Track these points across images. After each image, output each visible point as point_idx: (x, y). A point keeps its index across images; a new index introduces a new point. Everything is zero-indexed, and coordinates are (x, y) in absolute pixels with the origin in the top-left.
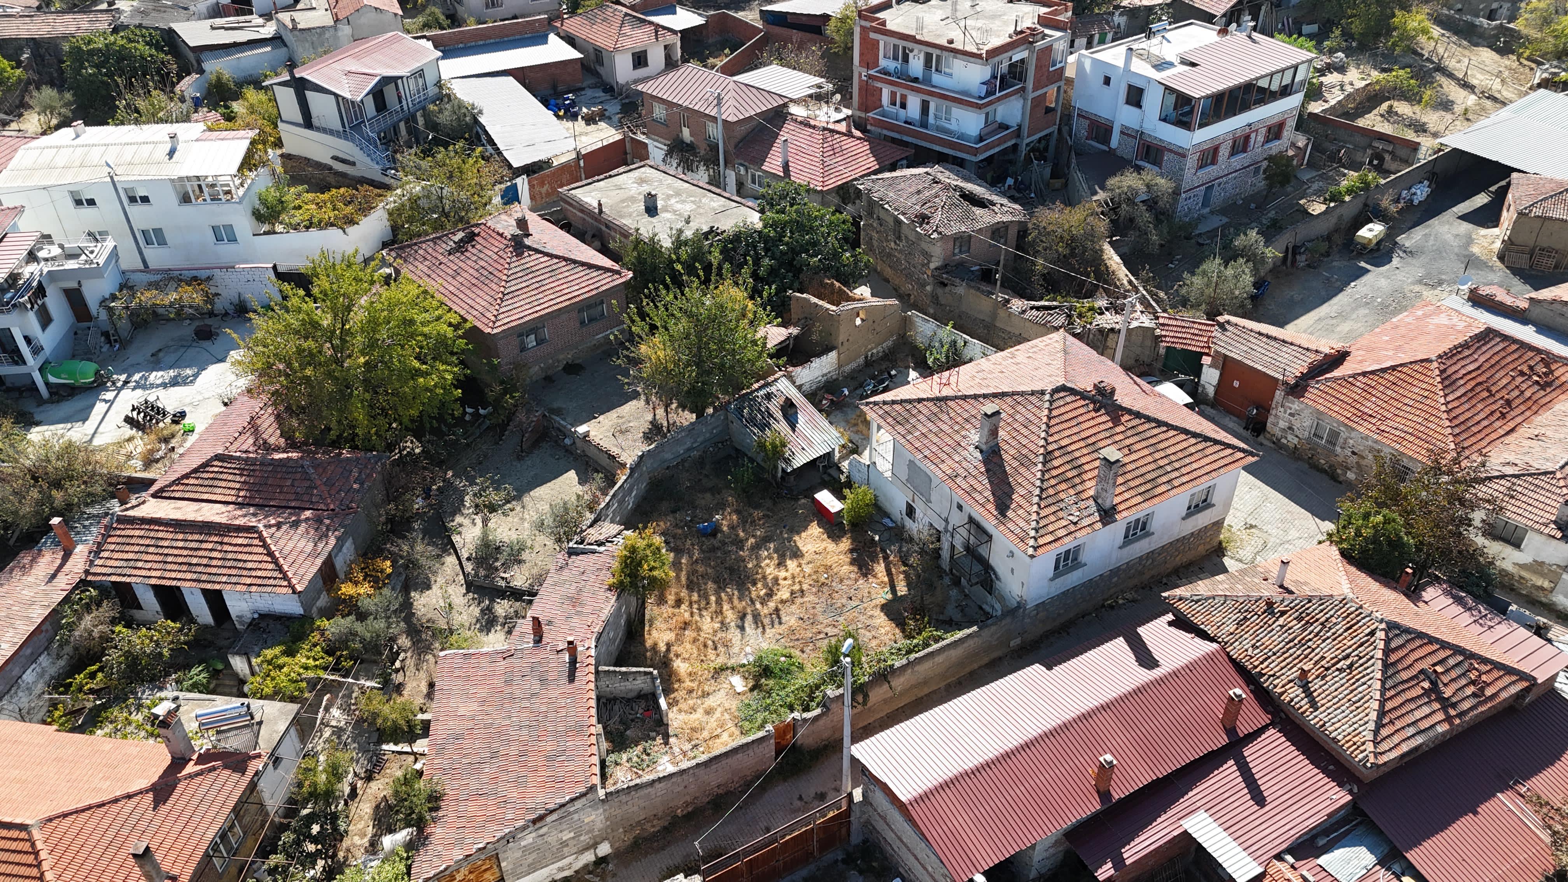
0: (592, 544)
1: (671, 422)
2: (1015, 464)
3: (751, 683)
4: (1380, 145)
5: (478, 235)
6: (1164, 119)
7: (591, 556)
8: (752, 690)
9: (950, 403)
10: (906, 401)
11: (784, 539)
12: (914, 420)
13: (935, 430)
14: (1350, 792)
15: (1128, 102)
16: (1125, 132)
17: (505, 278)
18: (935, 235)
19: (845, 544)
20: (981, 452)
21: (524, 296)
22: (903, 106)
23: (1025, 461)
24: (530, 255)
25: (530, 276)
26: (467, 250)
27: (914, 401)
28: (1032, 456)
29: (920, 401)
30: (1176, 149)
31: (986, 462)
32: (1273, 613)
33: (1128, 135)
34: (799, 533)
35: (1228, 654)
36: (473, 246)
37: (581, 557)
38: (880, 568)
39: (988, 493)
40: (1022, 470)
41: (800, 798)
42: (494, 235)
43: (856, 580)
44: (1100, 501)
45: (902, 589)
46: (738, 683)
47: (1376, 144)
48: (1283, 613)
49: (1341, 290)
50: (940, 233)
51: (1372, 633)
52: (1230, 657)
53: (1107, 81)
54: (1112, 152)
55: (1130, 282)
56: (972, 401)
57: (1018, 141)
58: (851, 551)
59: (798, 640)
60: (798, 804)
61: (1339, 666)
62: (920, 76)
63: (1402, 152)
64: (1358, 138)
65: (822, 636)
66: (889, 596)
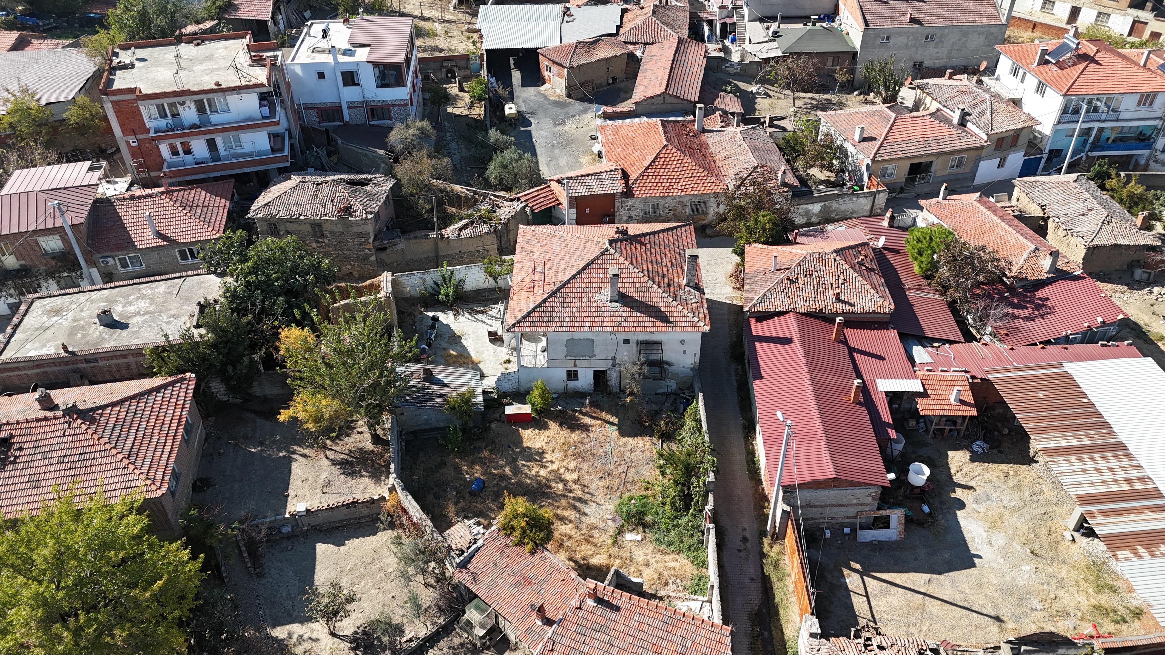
0: (470, 547)
1: (346, 452)
2: (642, 294)
3: (640, 528)
4: (448, 64)
5: (12, 436)
6: (378, 87)
7: (479, 553)
8: (644, 532)
9: (564, 290)
10: (536, 307)
11: (520, 452)
12: (555, 314)
13: (574, 310)
14: (894, 329)
15: (345, 84)
16: (351, 106)
17: (108, 446)
18: (370, 216)
19: (553, 426)
20: (616, 301)
21: (144, 448)
22: (188, 151)
23: (647, 290)
24: (101, 415)
25: (125, 429)
26: (16, 457)
27: (541, 303)
28: (644, 285)
29: (544, 301)
30: (399, 103)
31: (625, 304)
32: (794, 282)
33: (355, 107)
34: (522, 442)
35: (799, 313)
36: (21, 449)
37: (474, 561)
38: (587, 420)
39: (648, 319)
40: (648, 295)
41: (740, 551)
42: (34, 424)
43: (588, 436)
44: (691, 284)
45: (615, 420)
46: (631, 536)
47: (445, 64)
48: (797, 278)
49: (534, 146)
50: (371, 213)
51: (835, 260)
52: (802, 314)
53: (321, 76)
54: (346, 124)
55: (468, 190)
56: (574, 281)
57: (292, 141)
58: (561, 425)
59: (618, 489)
60: (743, 554)
61: (840, 282)
62: (197, 122)
63: (462, 64)
64: (432, 65)
65: (623, 475)
66: (615, 428)
